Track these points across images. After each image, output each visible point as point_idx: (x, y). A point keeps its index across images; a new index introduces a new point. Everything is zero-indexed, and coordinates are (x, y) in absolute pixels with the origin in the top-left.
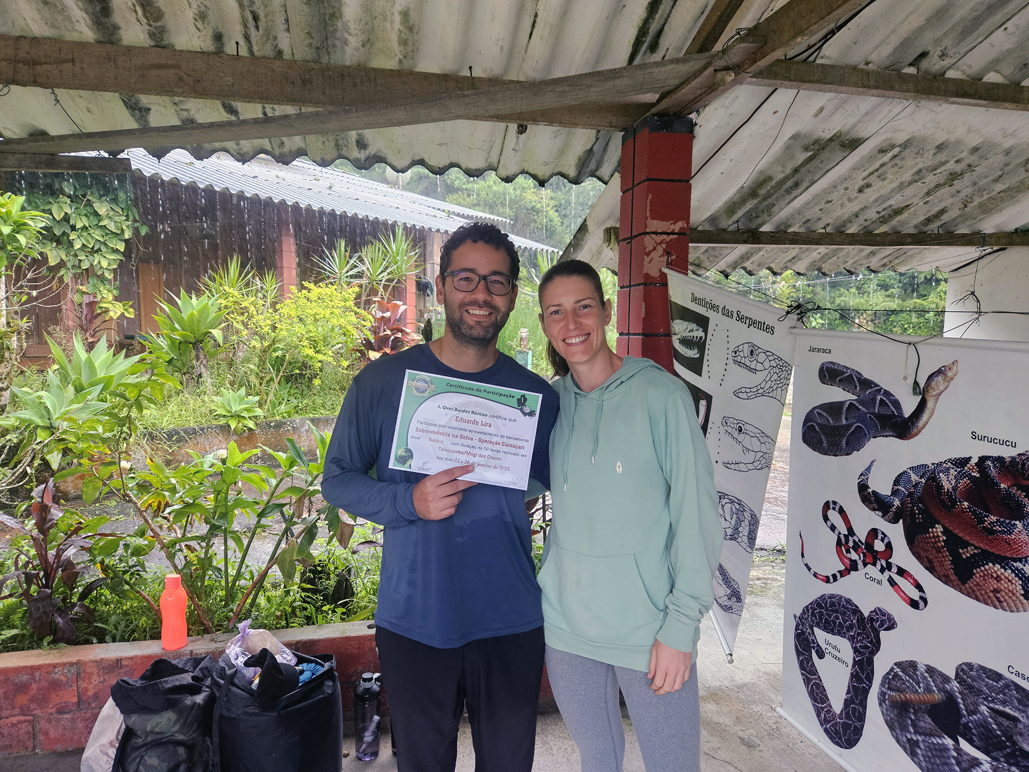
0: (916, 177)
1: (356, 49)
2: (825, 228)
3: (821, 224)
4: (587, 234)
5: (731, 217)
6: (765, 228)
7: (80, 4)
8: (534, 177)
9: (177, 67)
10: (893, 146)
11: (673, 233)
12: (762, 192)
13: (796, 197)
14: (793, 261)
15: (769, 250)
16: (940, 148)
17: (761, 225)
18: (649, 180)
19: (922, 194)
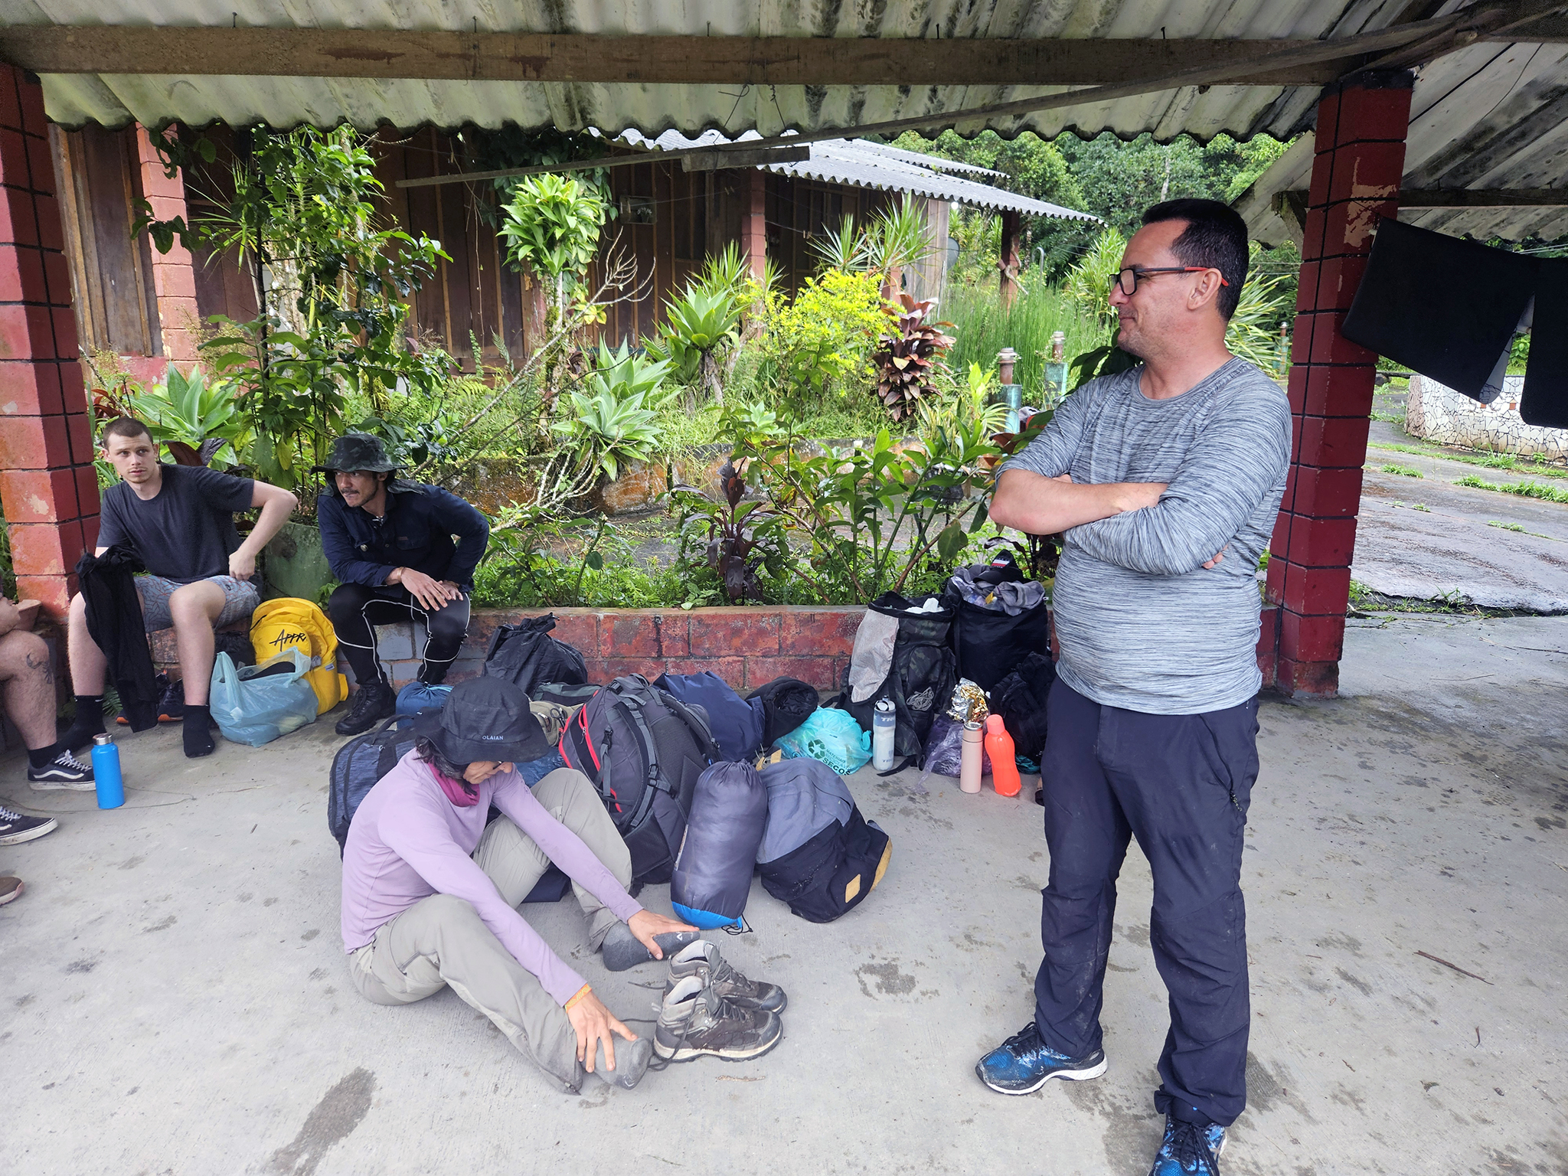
1: (1056, 23)
4: (1251, 201)
5: (1432, 175)
6: (1474, 186)
7: (820, 6)
8: (1196, 137)
9: (887, 56)
11: (1381, 198)
12: (1480, 144)
13: (1520, 149)
14: (1501, 225)
15: (1473, 212)
17: (1469, 183)
18: (1359, 141)
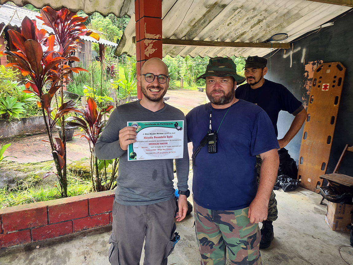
0: (247, 21)
2: (217, 39)
3: (216, 38)
4: (126, 40)
6: (196, 39)
8: (101, 14)
10: (238, 8)
11: (156, 39)
13: (205, 27)
14: (207, 52)
15: (198, 48)
16: (254, 9)
17: (194, 38)
18: (144, 16)
19: (250, 27)
